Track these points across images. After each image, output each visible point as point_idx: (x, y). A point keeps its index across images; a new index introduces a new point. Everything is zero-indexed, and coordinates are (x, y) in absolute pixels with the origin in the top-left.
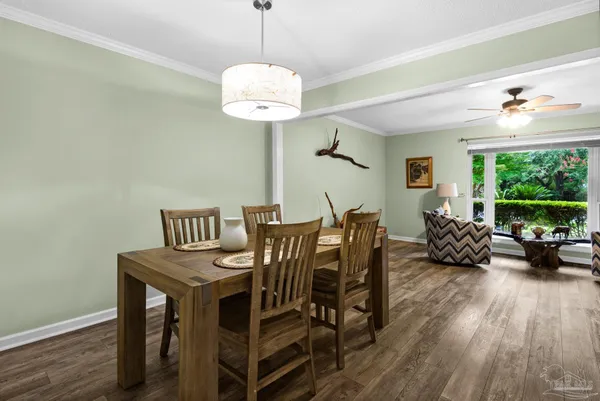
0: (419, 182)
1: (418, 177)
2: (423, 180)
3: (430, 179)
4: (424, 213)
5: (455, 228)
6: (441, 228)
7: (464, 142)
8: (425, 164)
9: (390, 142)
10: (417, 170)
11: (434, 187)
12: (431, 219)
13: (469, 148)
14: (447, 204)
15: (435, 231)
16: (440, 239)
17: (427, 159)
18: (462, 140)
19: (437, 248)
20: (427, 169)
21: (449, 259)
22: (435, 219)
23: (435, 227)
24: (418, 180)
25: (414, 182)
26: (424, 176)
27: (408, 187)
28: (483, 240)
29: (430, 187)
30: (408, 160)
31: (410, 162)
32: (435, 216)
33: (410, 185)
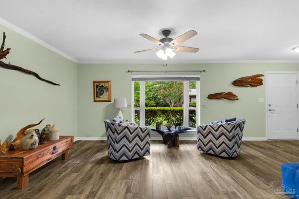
0: (102, 98)
1: (101, 94)
2: (105, 97)
3: (110, 96)
4: (106, 122)
5: (128, 133)
6: (118, 134)
7: (130, 73)
8: (106, 85)
9: (81, 67)
10: (100, 89)
11: (113, 101)
12: (110, 127)
13: (133, 77)
14: (120, 113)
15: (113, 136)
16: (117, 143)
17: (108, 82)
18: (129, 71)
19: (115, 150)
20: (107, 89)
21: (124, 158)
22: (114, 127)
23: (114, 133)
24: (102, 96)
25: (99, 97)
26: (106, 94)
27: (95, 101)
28: (146, 138)
29: (109, 101)
30: (94, 82)
31: (96, 84)
32: (113, 125)
33: (96, 99)
